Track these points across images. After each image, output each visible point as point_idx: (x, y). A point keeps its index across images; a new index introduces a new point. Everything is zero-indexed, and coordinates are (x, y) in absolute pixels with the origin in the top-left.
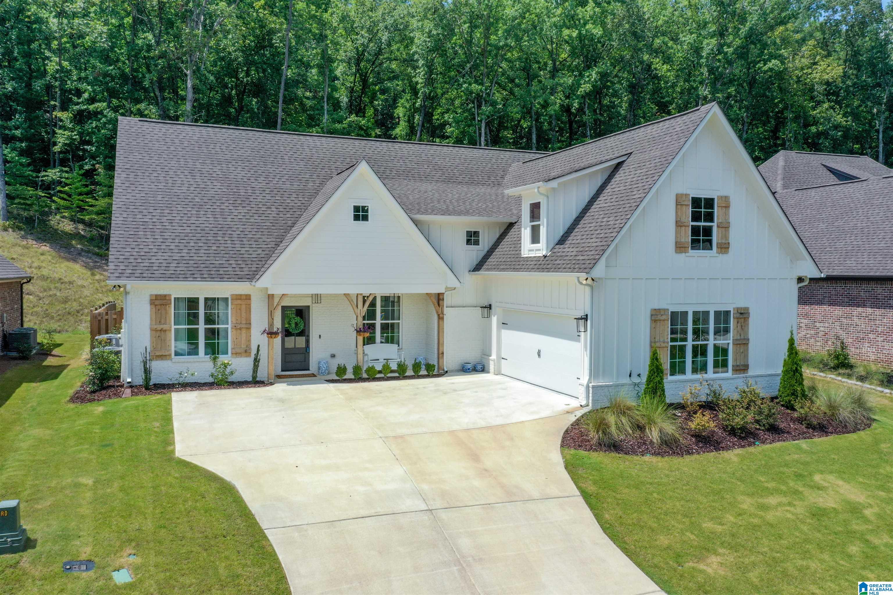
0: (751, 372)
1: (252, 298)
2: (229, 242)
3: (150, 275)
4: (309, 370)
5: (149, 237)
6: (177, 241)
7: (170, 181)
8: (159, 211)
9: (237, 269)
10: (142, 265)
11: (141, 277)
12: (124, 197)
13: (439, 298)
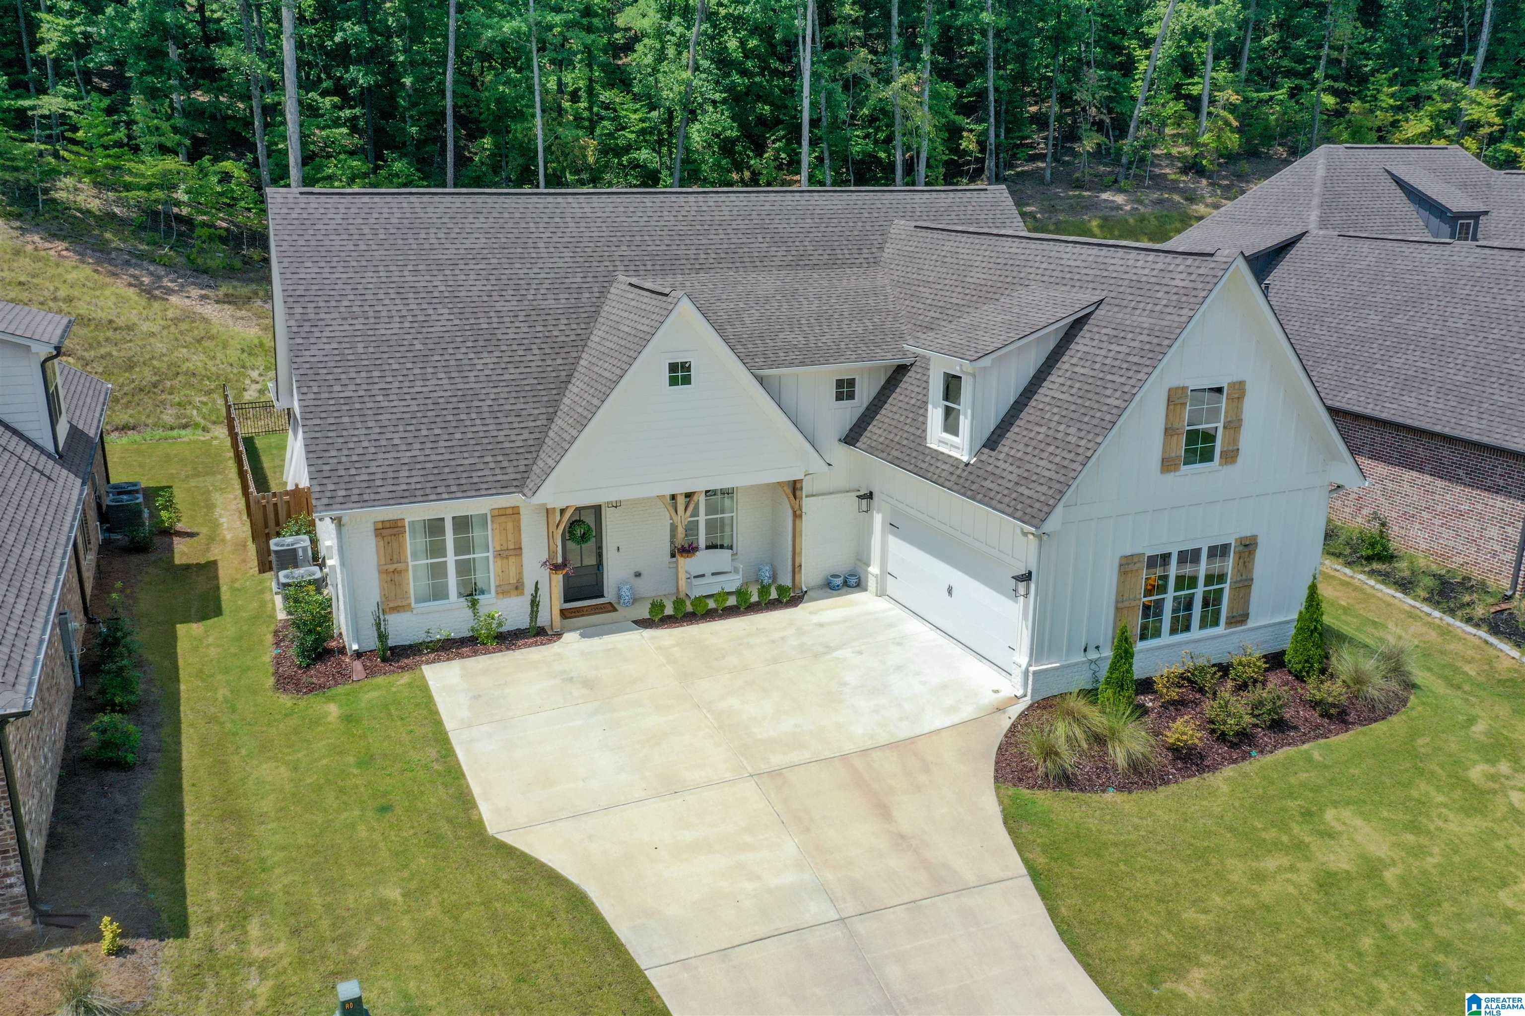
0: (1251, 624)
1: (522, 511)
2: (478, 422)
3: (373, 497)
4: (602, 596)
7: (371, 314)
8: (363, 374)
12: (307, 353)
13: (795, 487)
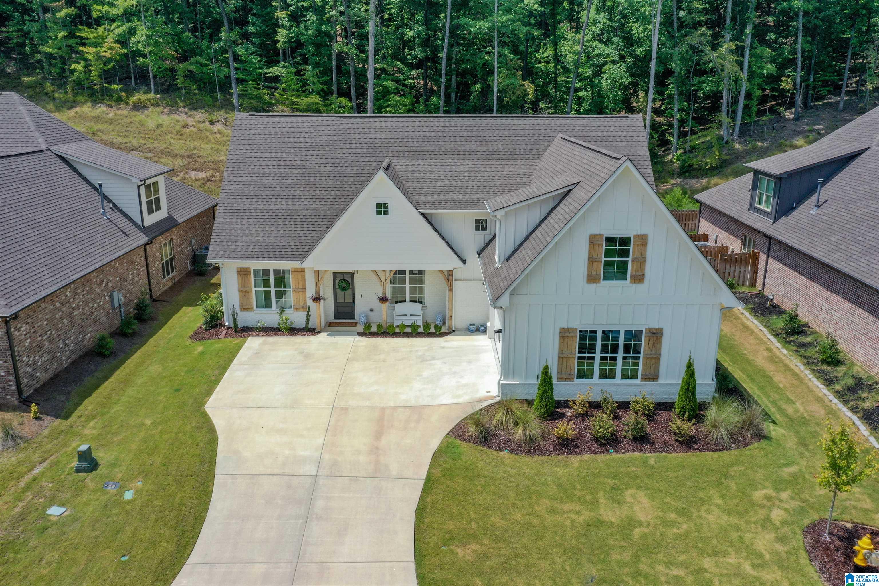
0: (661, 381)
1: (306, 270)
3: (234, 256)
4: (354, 319)
5: (239, 223)
6: (257, 226)
9: (294, 250)
10: (231, 247)
11: (229, 258)
13: (450, 274)
